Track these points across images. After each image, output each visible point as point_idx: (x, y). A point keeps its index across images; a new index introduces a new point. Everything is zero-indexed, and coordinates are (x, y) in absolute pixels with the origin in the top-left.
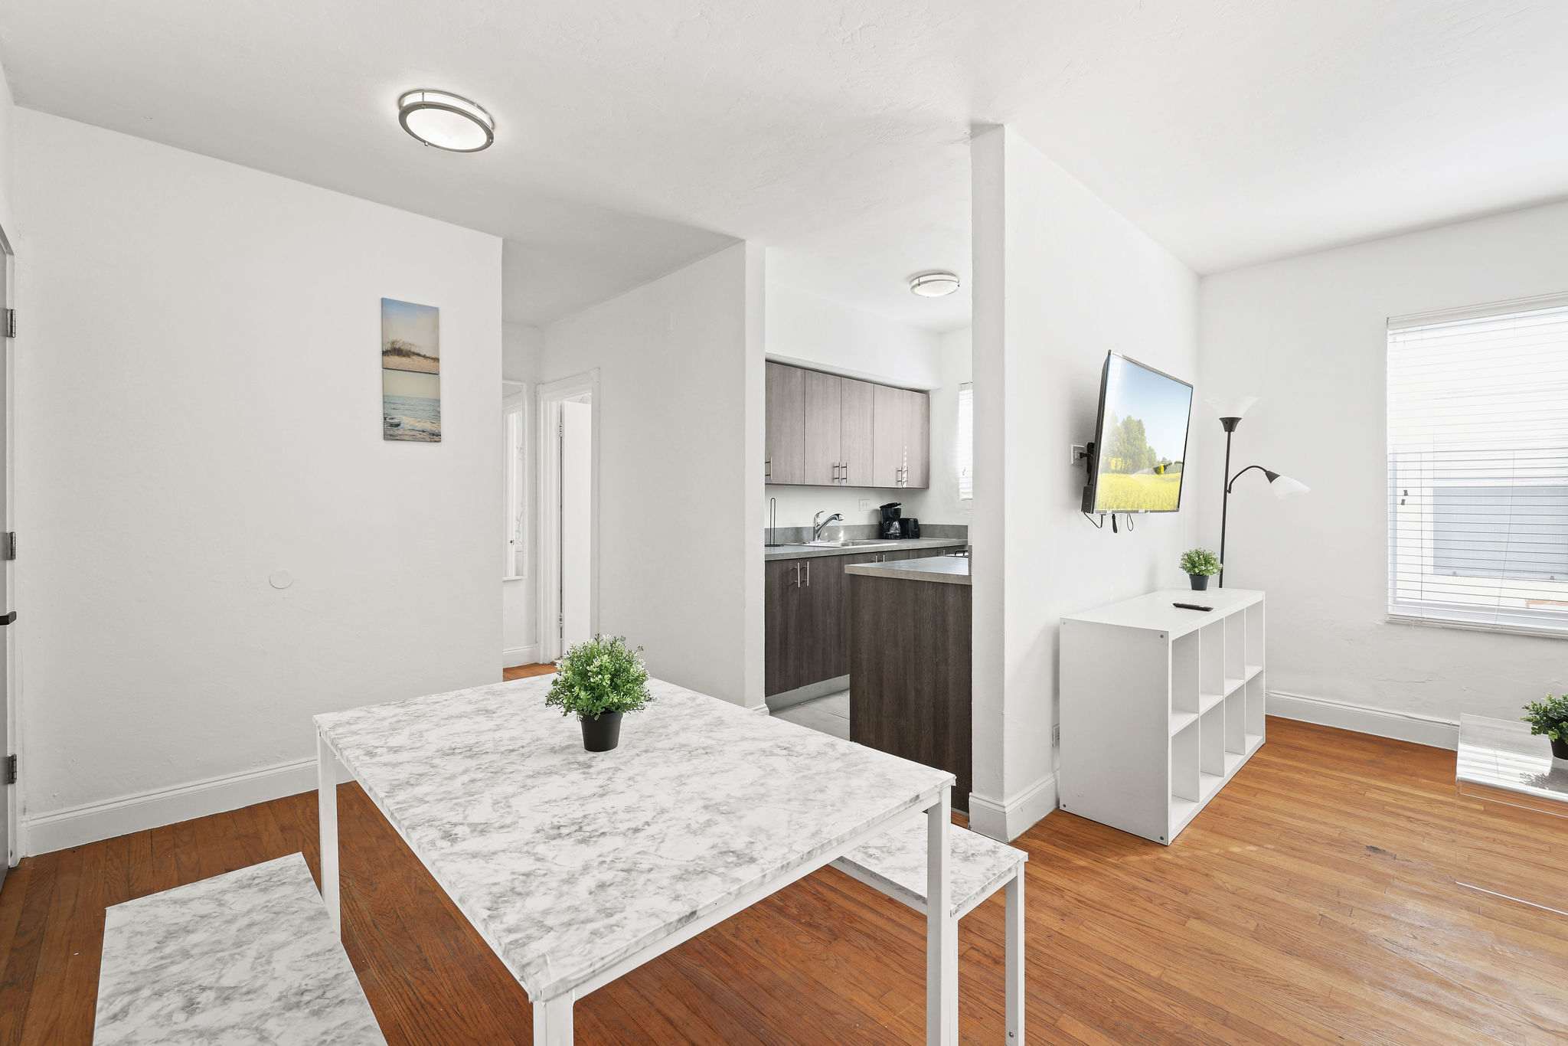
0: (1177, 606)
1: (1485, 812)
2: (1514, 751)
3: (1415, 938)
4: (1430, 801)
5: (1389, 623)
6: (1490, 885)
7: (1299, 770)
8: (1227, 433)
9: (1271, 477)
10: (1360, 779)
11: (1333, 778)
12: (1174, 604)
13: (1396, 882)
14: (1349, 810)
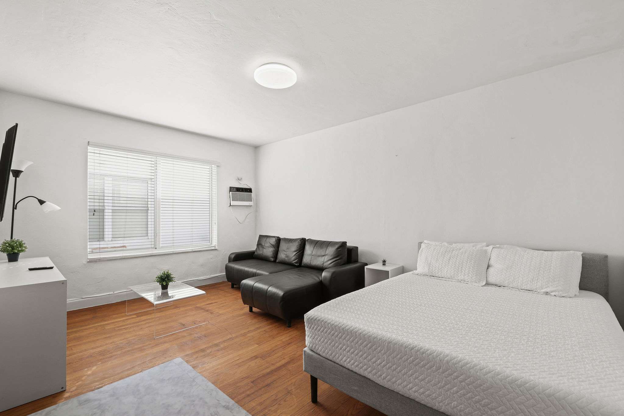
0: (30, 269)
1: (138, 317)
2: (150, 292)
3: (166, 358)
4: (123, 321)
5: (88, 262)
6: (161, 335)
7: (76, 332)
8: (14, 178)
9: (41, 202)
10: (99, 324)
11: (89, 328)
12: (29, 269)
13: (145, 348)
14: (108, 336)
